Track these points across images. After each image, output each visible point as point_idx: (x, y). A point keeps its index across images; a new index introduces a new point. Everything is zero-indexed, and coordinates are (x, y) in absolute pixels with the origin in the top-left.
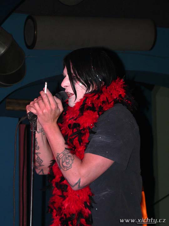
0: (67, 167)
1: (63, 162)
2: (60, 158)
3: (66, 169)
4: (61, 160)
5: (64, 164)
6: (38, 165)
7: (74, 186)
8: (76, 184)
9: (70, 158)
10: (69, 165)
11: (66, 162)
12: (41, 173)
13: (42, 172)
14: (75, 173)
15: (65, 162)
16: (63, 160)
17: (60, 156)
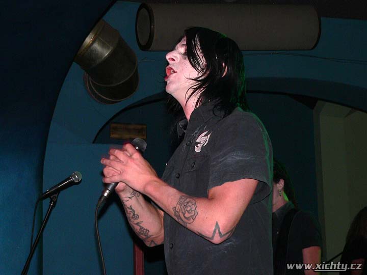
0: (192, 216)
1: (184, 214)
2: (178, 211)
3: (192, 220)
4: (180, 213)
5: (187, 215)
6: (145, 237)
7: (213, 236)
8: (215, 231)
9: (190, 204)
10: (193, 212)
11: (188, 211)
12: (153, 245)
13: (153, 243)
14: (207, 218)
15: (186, 212)
16: (183, 211)
17: (177, 209)
